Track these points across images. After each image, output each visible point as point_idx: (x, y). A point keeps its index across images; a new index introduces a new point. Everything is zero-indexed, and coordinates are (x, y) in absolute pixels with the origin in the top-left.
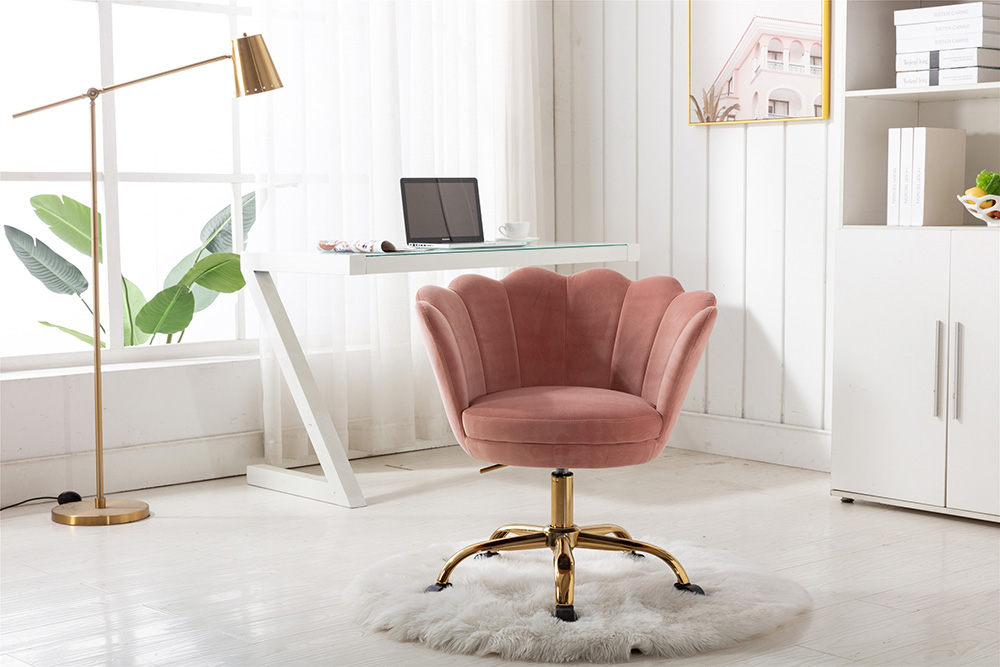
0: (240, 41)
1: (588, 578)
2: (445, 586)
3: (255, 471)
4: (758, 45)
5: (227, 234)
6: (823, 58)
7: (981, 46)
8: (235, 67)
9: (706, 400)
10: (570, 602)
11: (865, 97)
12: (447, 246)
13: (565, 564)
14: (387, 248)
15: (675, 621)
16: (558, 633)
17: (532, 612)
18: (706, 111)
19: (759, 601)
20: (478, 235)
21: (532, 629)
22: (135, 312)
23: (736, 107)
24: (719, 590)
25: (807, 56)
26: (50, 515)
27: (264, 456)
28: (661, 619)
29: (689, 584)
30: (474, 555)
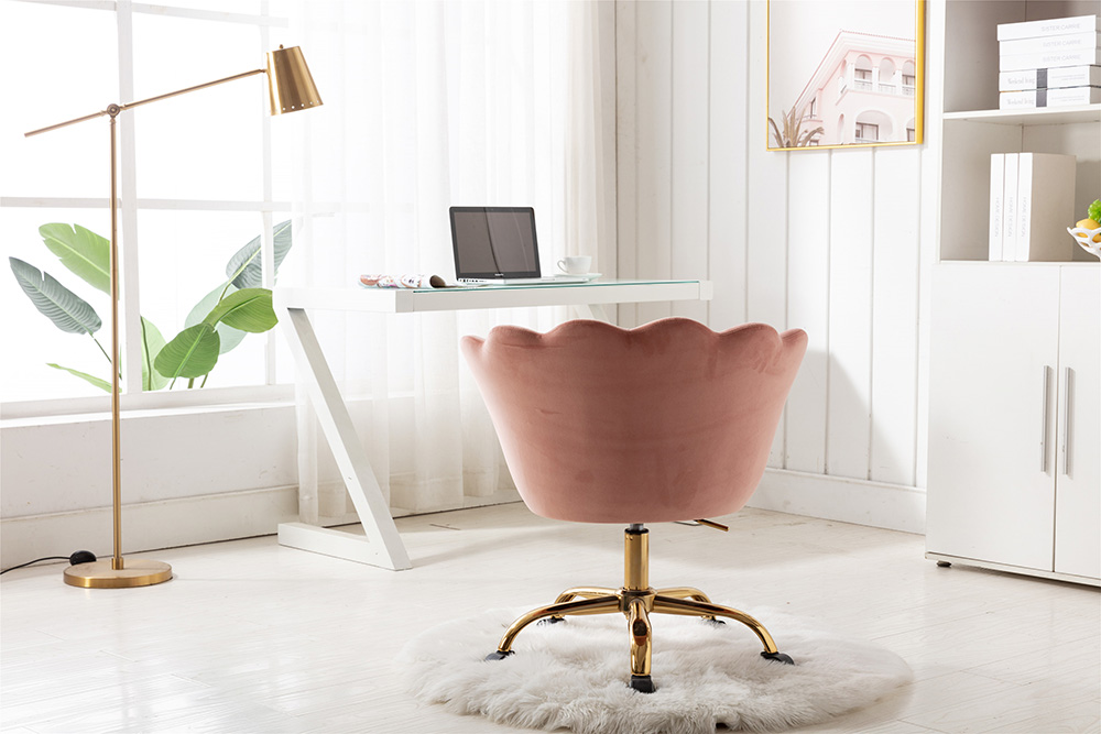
0: (275, 53)
1: (665, 647)
2: (507, 654)
3: (287, 530)
4: (845, 62)
5: (256, 268)
6: (917, 78)
7: (1094, 63)
8: (270, 82)
9: (784, 455)
10: (647, 672)
11: (965, 119)
12: (501, 281)
13: (641, 630)
14: (436, 283)
15: (764, 693)
16: (635, 705)
17: (605, 682)
18: (786, 135)
19: (856, 671)
20: (534, 270)
21: (606, 701)
22: (154, 355)
23: (820, 130)
24: (810, 660)
25: (899, 75)
26: (61, 577)
27: (298, 513)
28: (748, 691)
29: (777, 653)
30: (537, 621)
